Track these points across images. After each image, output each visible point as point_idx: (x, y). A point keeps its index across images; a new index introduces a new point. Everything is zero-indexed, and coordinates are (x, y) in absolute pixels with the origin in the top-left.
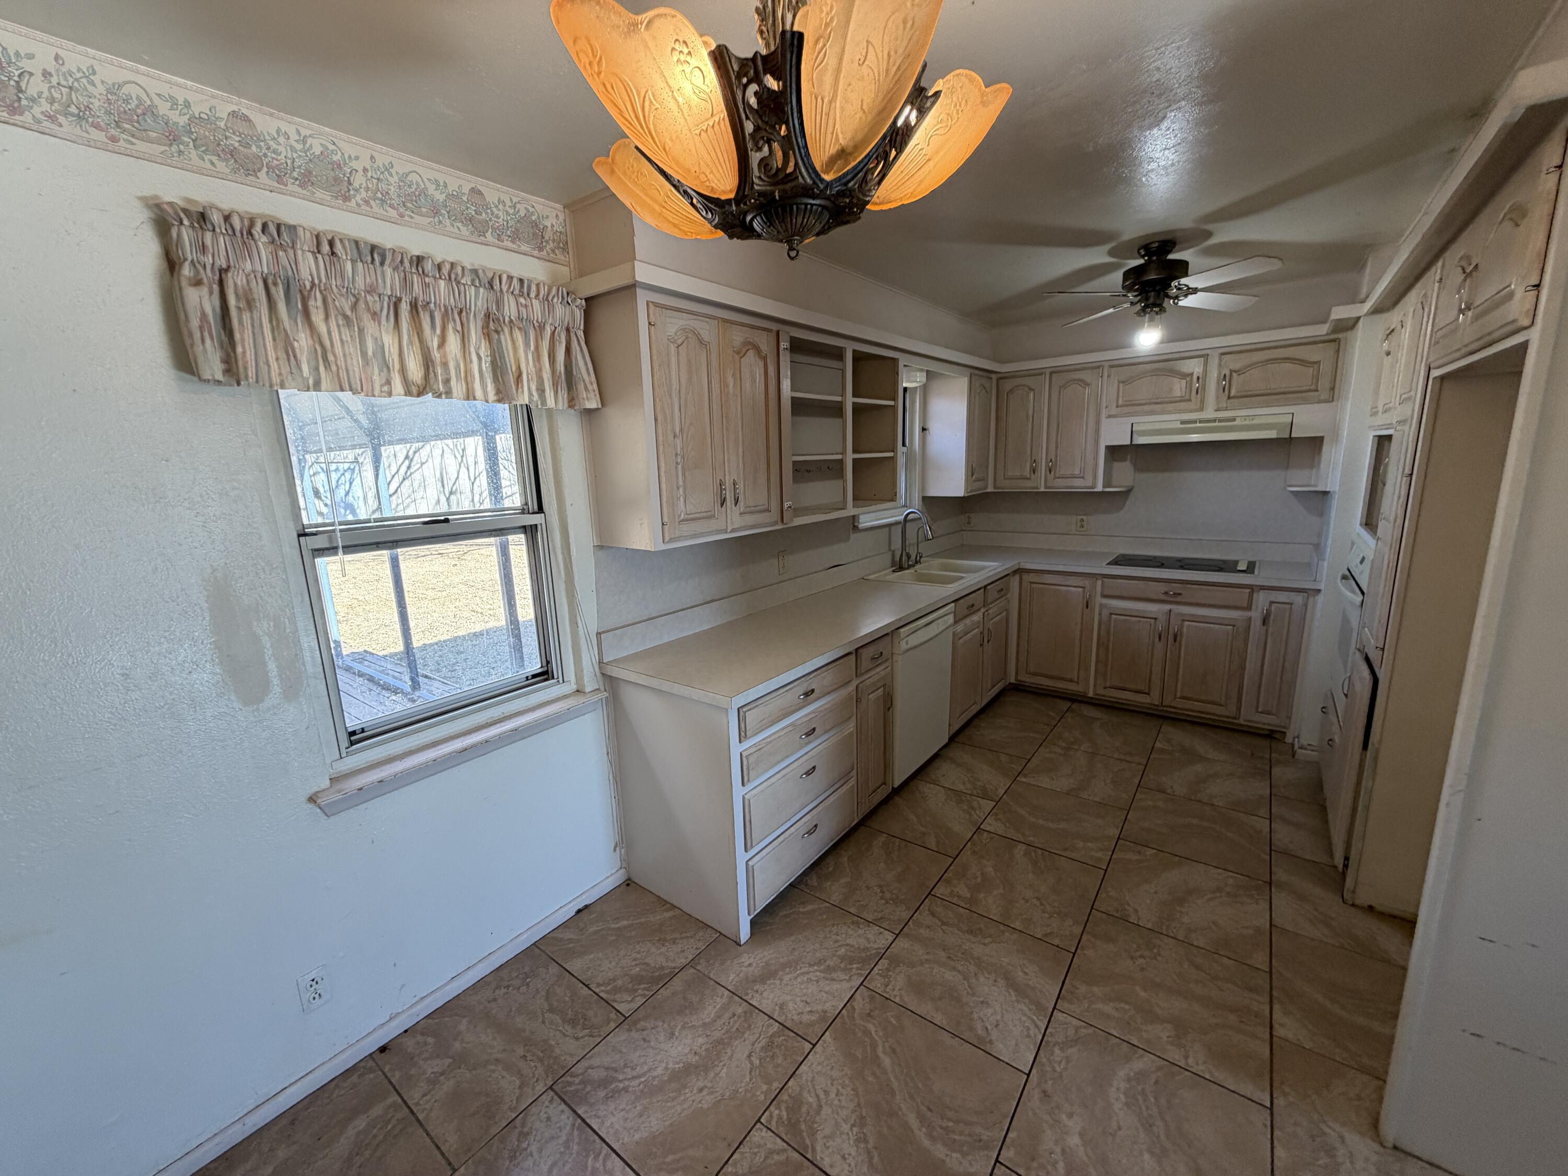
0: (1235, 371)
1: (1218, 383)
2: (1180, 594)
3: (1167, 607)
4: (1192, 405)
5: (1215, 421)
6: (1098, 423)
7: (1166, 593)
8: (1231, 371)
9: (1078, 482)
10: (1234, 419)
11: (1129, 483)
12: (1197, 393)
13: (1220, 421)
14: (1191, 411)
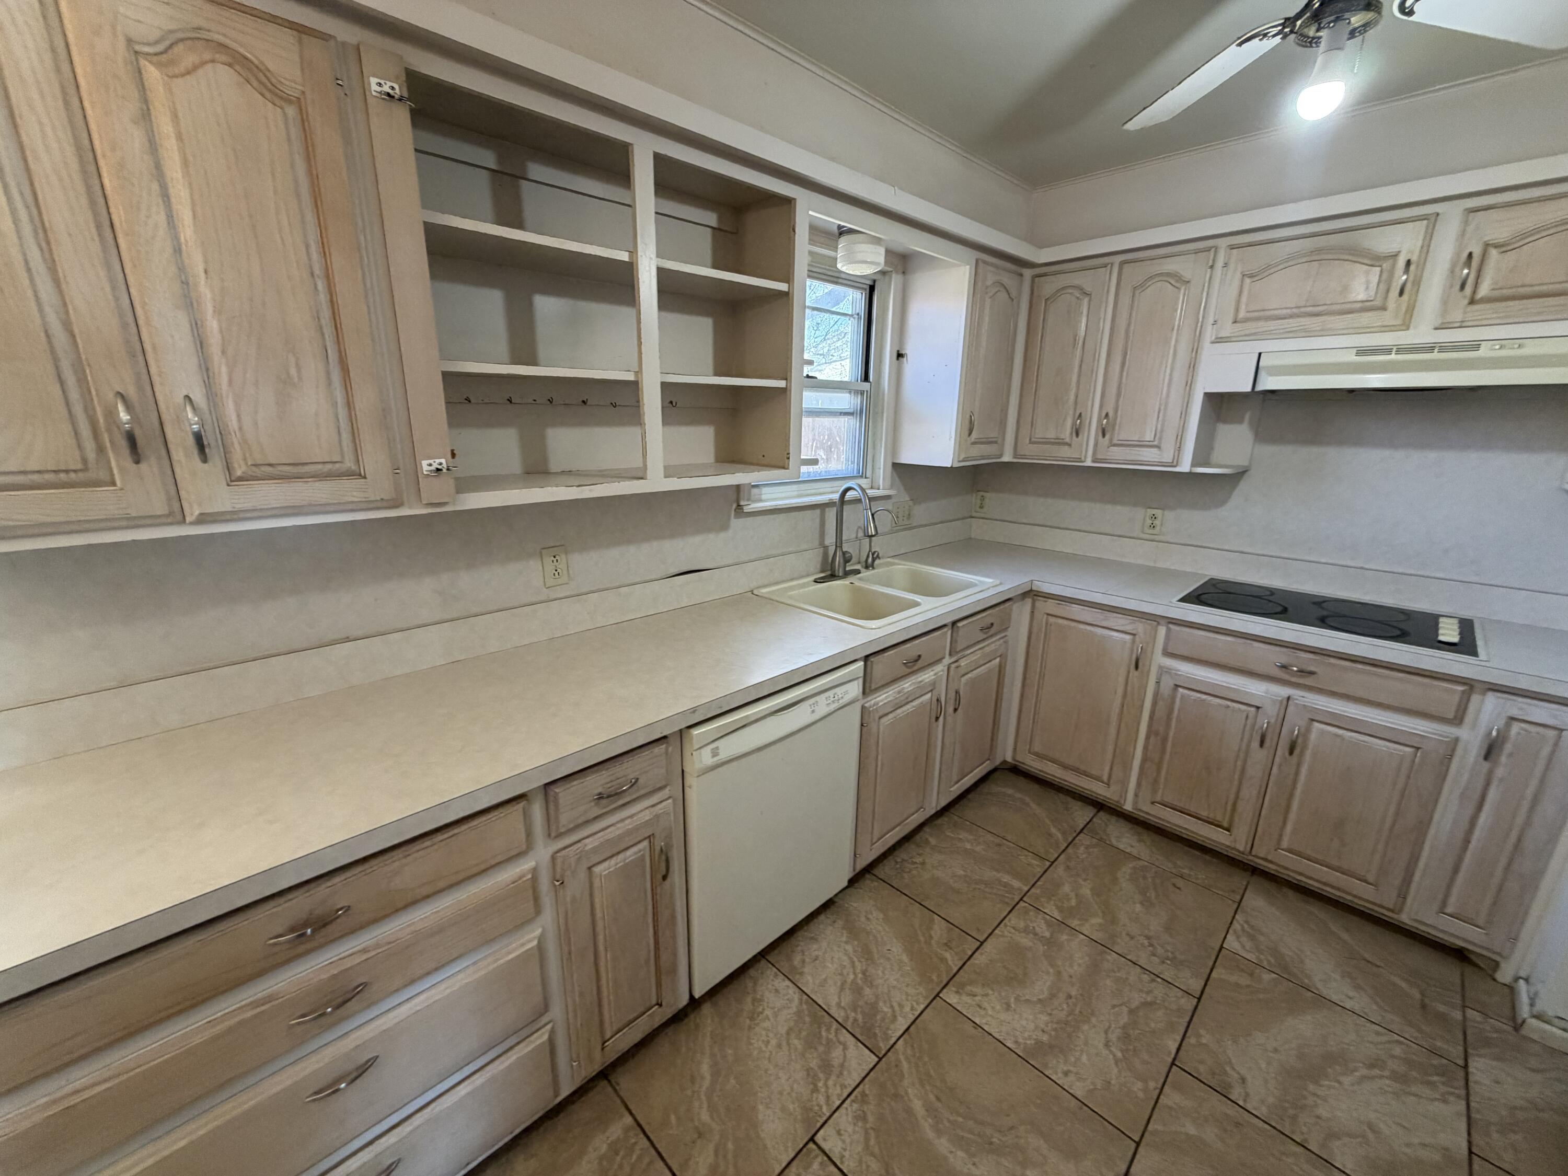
0: (1496, 246)
1: (1452, 271)
2: (1312, 673)
3: (1284, 691)
4: (1388, 318)
5: (1430, 349)
6: (1196, 350)
7: (1284, 667)
8: (1487, 246)
9: (1149, 455)
10: (1475, 346)
11: (1241, 461)
12: (1401, 293)
13: (1442, 349)
14: (1386, 329)
